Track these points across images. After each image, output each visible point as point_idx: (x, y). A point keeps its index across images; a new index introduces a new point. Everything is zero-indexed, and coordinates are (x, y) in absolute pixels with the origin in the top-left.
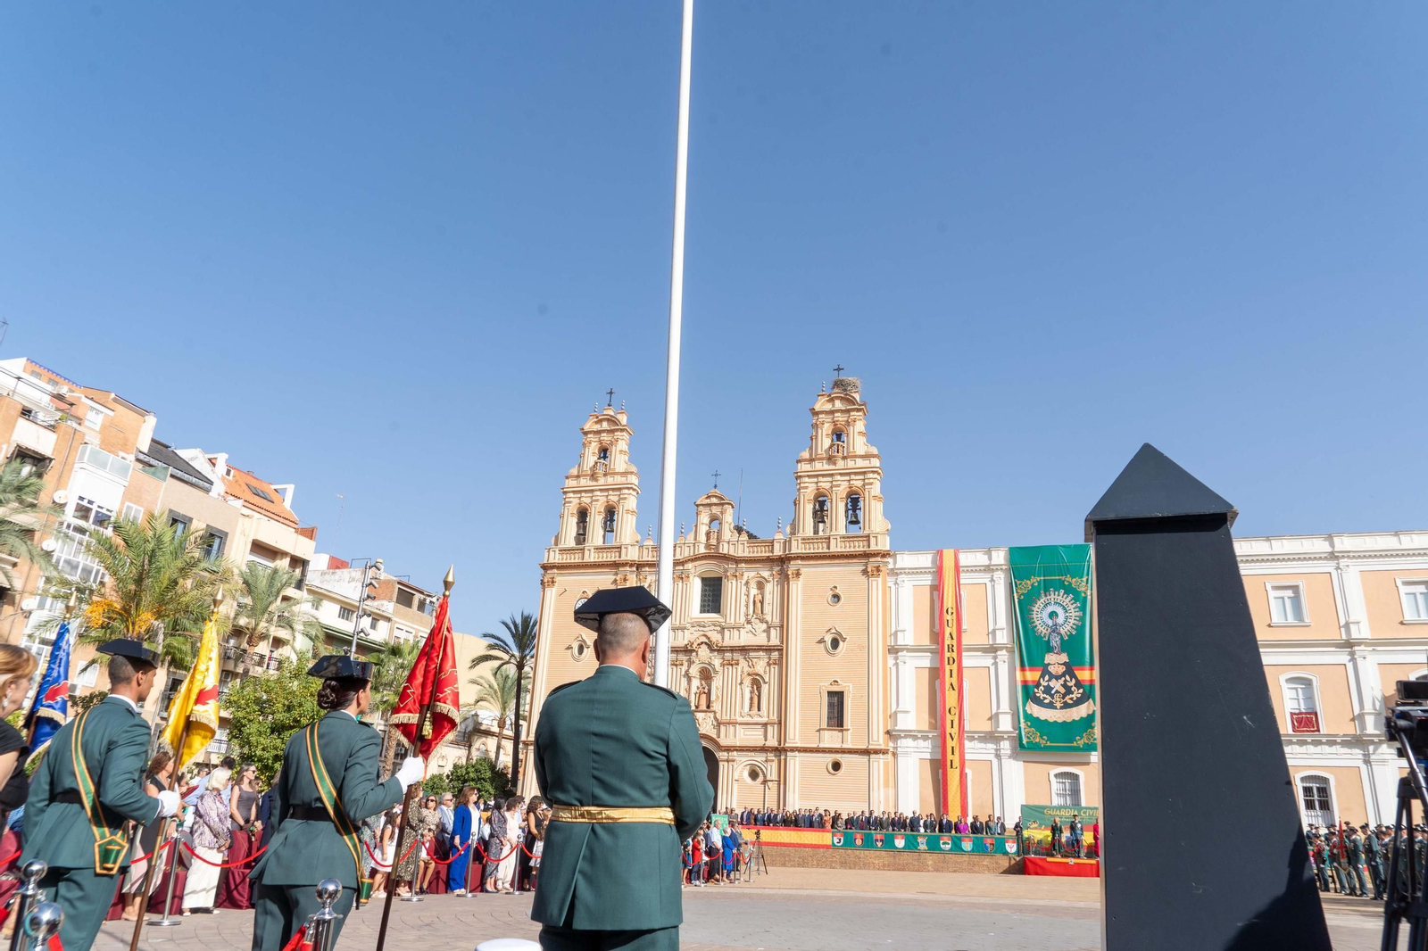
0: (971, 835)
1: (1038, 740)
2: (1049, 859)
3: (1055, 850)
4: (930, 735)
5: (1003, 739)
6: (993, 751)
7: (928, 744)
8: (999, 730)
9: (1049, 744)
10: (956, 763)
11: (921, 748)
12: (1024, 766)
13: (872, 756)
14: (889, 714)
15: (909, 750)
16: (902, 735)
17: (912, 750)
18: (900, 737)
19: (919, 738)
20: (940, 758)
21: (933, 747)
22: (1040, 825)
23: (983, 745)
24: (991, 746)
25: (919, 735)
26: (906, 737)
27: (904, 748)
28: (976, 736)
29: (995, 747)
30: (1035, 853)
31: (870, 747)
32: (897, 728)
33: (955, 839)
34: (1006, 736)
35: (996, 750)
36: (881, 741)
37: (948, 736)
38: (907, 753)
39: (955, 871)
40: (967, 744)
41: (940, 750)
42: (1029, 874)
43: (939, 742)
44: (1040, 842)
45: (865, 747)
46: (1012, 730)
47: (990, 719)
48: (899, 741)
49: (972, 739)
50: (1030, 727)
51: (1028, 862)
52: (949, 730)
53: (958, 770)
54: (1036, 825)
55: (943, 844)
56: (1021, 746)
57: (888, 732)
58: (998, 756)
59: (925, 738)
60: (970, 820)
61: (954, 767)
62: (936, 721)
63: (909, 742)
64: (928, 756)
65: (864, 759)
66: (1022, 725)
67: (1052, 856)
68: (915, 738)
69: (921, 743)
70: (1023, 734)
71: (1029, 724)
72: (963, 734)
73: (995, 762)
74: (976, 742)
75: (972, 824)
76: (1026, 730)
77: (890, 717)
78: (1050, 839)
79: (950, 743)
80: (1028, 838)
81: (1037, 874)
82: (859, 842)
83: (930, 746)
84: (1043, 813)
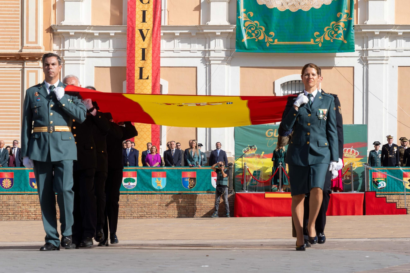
0: (165, 168)
1: (261, 38)
2: (268, 195)
3: (276, 183)
4: (112, 33)
5: (214, 36)
6: (199, 54)
7: (108, 45)
8: (210, 23)
9: (276, 42)
10: (148, 72)
11: (98, 52)
12: (242, 73)
13: (27, 64)
14: (53, 3)
15: (81, 54)
16: (72, 32)
17: (85, 54)
18: (68, 36)
19: (96, 38)
20: (125, 65)
21: (116, 50)
22: (259, 151)
23: (186, 46)
24: (198, 47)
25: (96, 33)
26: (77, 35)
27: (73, 51)
28: (177, 33)
29: (202, 48)
30: (250, 189)
31: (25, 51)
32: (64, 23)
33: (143, 175)
34: (218, 33)
35: (204, 52)
36: (41, 43)
37: (138, 34)
38: (78, 59)
39: (141, 217)
40: (164, 44)
41: (125, 54)
42: (241, 216)
43: (124, 43)
44: (257, 173)
45: (16, 51)
46: (227, 24)
47: (198, 8)
48: (67, 43)
49: (171, 37)
50: (252, 19)
51: (240, 200)
52: (139, 24)
53: (150, 82)
54: (254, 152)
55: (126, 181)
56: (240, 45)
57: (51, 30)
58: (206, 61)
59: (104, 37)
60: (163, 148)
61: (144, 76)
62: (121, 13)
63: (82, 43)
64: (108, 63)
65: (16, 68)
66: (242, 17)
67: (271, 191)
68: (90, 37)
69: (99, 44)
70: (243, 28)
71: (252, 14)
72: (159, 30)
73: (202, 69)
74: (176, 41)
75: (165, 153)
76: (247, 24)
77: (54, 7)
78: (270, 170)
79: (139, 44)
80: (243, 170)
81: (250, 214)
82: (7, 183)
83: (111, 49)
84: (264, 135)
